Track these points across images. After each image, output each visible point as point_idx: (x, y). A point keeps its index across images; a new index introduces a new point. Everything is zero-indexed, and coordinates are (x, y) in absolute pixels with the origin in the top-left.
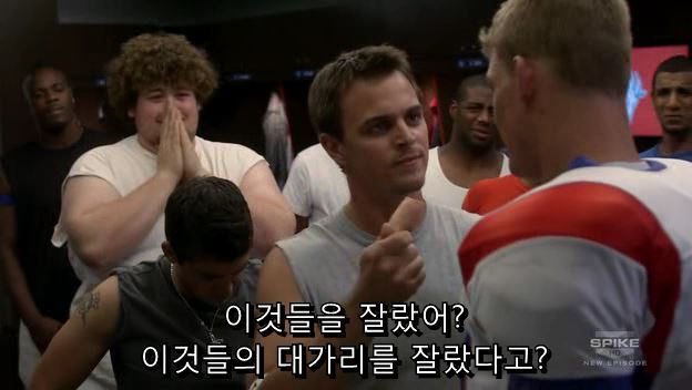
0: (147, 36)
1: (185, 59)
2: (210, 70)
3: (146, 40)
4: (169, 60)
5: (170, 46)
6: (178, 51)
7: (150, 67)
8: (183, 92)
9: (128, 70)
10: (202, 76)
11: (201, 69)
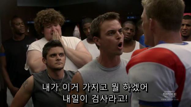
0: (43, 11)
1: (55, 15)
2: (62, 17)
3: (43, 12)
4: (51, 17)
5: (50, 12)
6: (53, 13)
7: (46, 20)
8: (56, 24)
9: (40, 21)
10: (60, 19)
11: (60, 17)
